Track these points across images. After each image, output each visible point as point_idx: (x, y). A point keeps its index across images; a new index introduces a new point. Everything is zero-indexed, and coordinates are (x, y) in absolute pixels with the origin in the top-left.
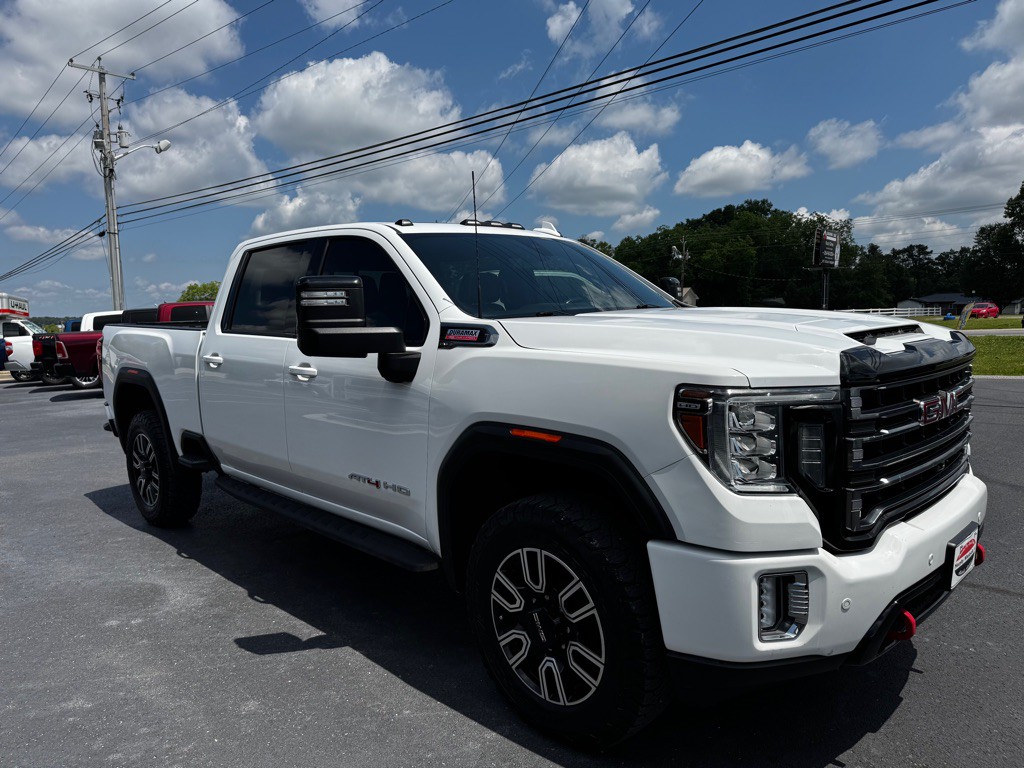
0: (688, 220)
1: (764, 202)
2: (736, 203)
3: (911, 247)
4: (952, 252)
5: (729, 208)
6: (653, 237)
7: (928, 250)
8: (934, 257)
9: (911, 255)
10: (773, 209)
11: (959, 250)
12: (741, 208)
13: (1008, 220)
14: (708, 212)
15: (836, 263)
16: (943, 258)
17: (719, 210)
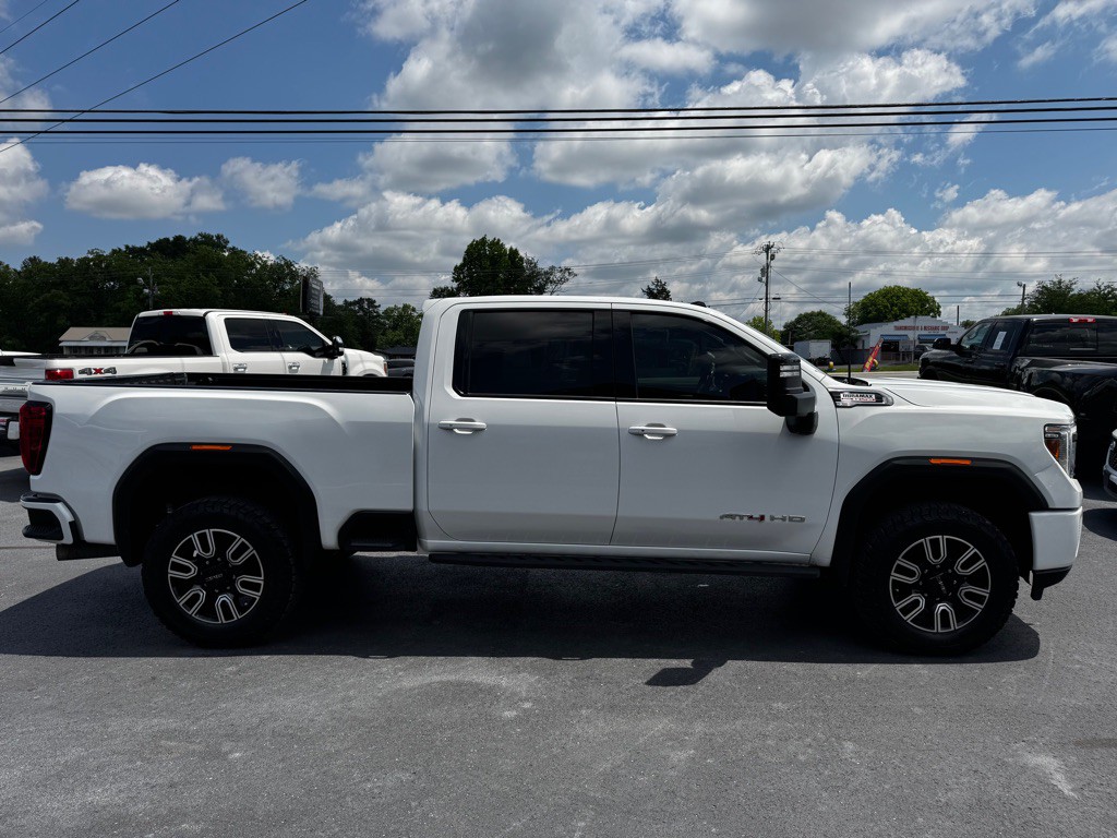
0: (127, 247)
1: (219, 237)
2: (189, 235)
3: (361, 300)
4: (396, 308)
5: (179, 239)
6: (84, 261)
7: (376, 304)
8: (381, 310)
9: (361, 308)
10: (230, 245)
11: (401, 306)
12: (195, 241)
13: (455, 285)
14: (153, 241)
15: (321, 313)
16: (388, 312)
17: (167, 240)
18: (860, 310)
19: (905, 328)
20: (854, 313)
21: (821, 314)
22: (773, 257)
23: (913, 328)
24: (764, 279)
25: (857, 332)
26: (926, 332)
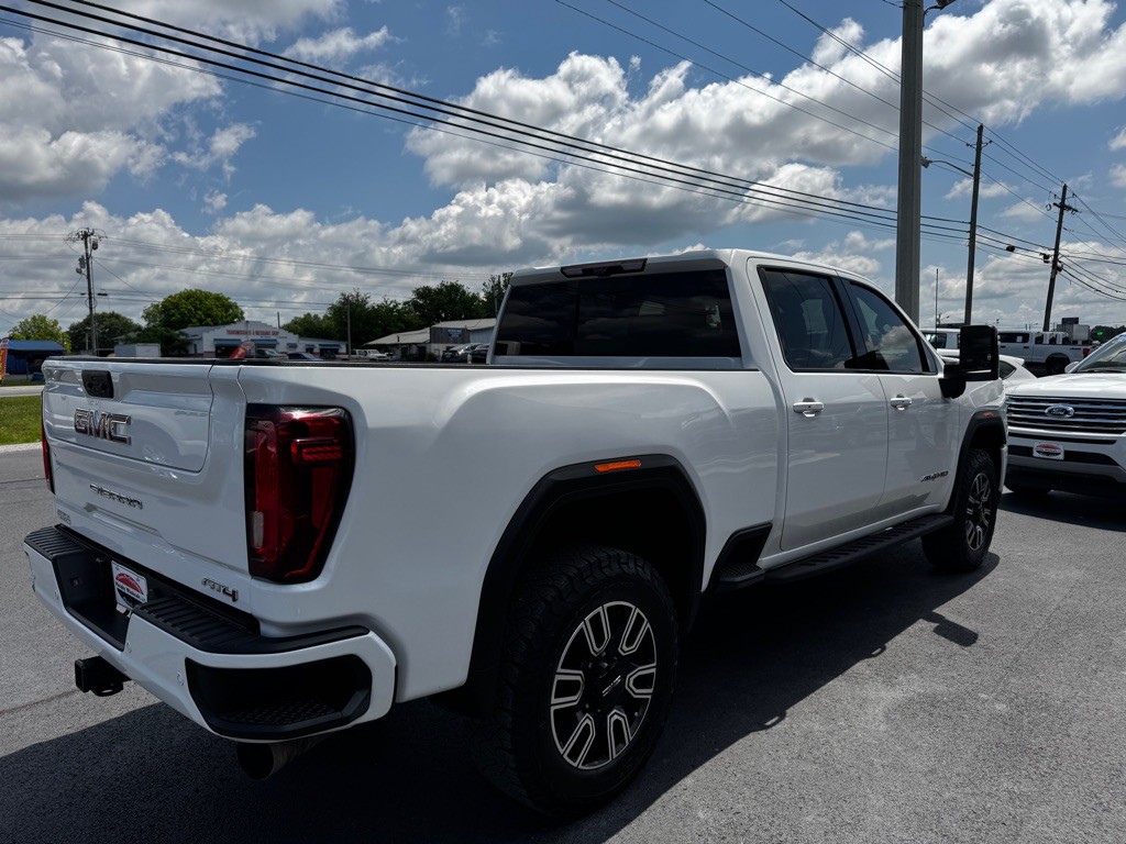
18: (161, 313)
19: (238, 332)
20: (154, 316)
21: (113, 316)
22: (95, 246)
23: (245, 333)
24: (84, 270)
25: (187, 335)
26: (258, 337)
